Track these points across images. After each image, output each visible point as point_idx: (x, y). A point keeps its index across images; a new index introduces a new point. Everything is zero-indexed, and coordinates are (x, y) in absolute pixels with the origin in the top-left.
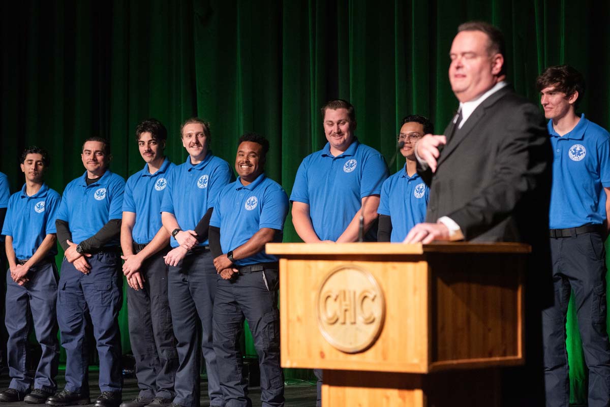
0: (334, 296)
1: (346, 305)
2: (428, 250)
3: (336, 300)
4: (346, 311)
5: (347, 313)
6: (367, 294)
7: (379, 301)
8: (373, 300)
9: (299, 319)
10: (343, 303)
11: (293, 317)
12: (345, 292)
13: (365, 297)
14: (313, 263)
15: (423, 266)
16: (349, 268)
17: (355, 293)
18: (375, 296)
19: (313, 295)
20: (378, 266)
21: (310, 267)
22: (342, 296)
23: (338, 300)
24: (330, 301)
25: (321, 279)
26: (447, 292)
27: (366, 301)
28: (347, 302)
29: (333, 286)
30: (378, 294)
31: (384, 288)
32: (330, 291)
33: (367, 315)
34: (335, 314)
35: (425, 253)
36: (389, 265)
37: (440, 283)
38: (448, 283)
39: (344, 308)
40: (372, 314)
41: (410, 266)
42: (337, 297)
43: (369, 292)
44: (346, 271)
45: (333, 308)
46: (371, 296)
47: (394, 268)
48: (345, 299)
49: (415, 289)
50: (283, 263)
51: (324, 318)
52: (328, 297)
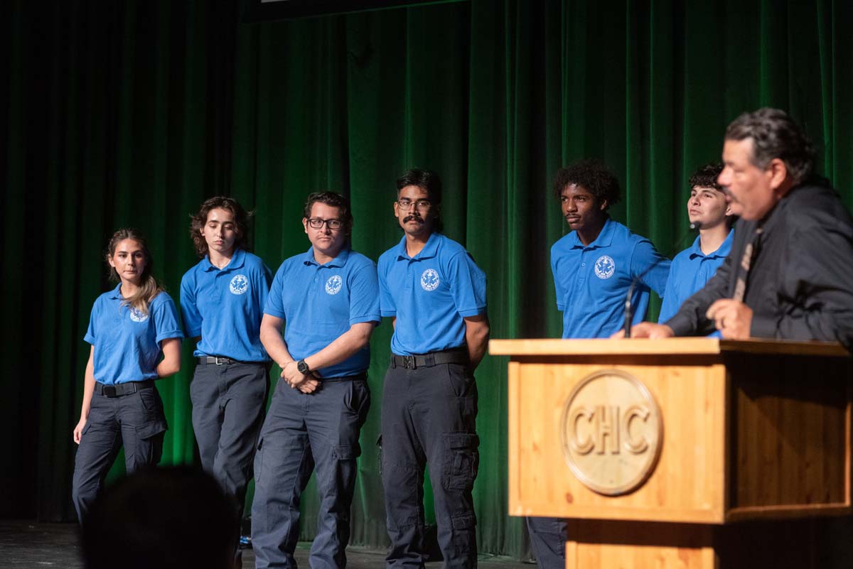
0: (588, 415)
1: (606, 427)
2: (727, 348)
3: (590, 420)
4: (605, 435)
5: (607, 439)
6: (636, 411)
7: (653, 421)
8: (645, 420)
9: (535, 448)
10: (602, 424)
11: (528, 445)
12: (604, 409)
13: (634, 416)
14: (557, 368)
15: (719, 372)
16: (610, 375)
17: (618, 409)
18: (648, 415)
19: (558, 413)
20: (653, 372)
21: (552, 373)
22: (600, 413)
23: (594, 420)
24: (581, 420)
25: (568, 391)
26: (751, 410)
27: (635, 421)
28: (608, 423)
29: (587, 400)
30: (653, 412)
31: (661, 402)
32: (582, 408)
33: (636, 441)
34: (589, 440)
35: (722, 351)
36: (669, 370)
37: (742, 396)
38: (753, 395)
39: (602, 431)
40: (644, 440)
41: (699, 372)
42: (593, 415)
43: (639, 408)
44: (606, 379)
45: (586, 431)
46: (643, 415)
47: (677, 374)
48: (604, 419)
49: (707, 404)
50: (513, 367)
51: (573, 446)
52: (580, 415)
